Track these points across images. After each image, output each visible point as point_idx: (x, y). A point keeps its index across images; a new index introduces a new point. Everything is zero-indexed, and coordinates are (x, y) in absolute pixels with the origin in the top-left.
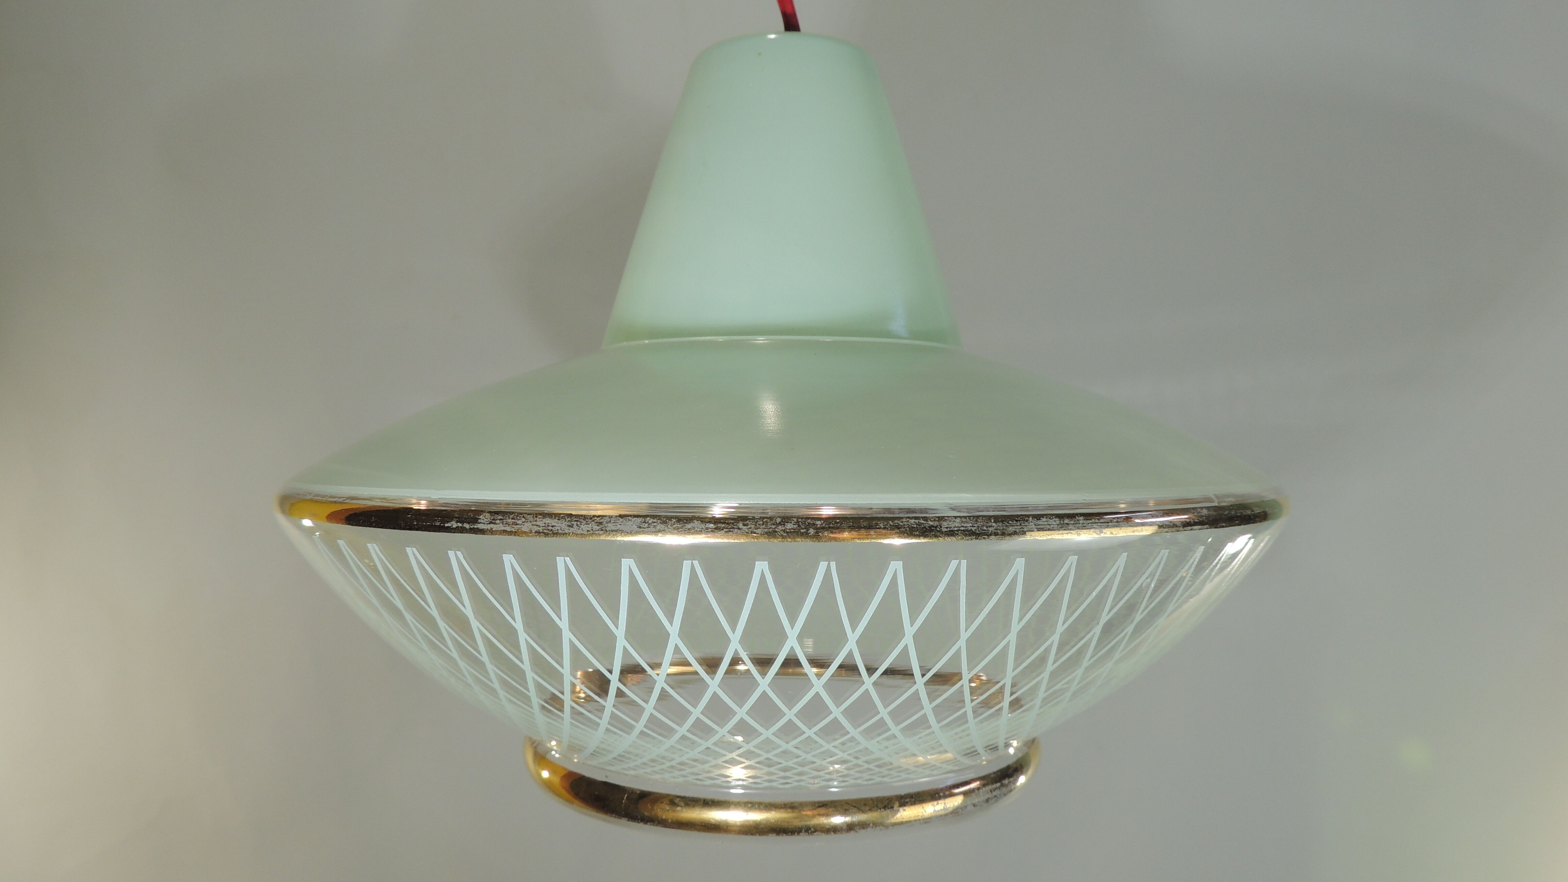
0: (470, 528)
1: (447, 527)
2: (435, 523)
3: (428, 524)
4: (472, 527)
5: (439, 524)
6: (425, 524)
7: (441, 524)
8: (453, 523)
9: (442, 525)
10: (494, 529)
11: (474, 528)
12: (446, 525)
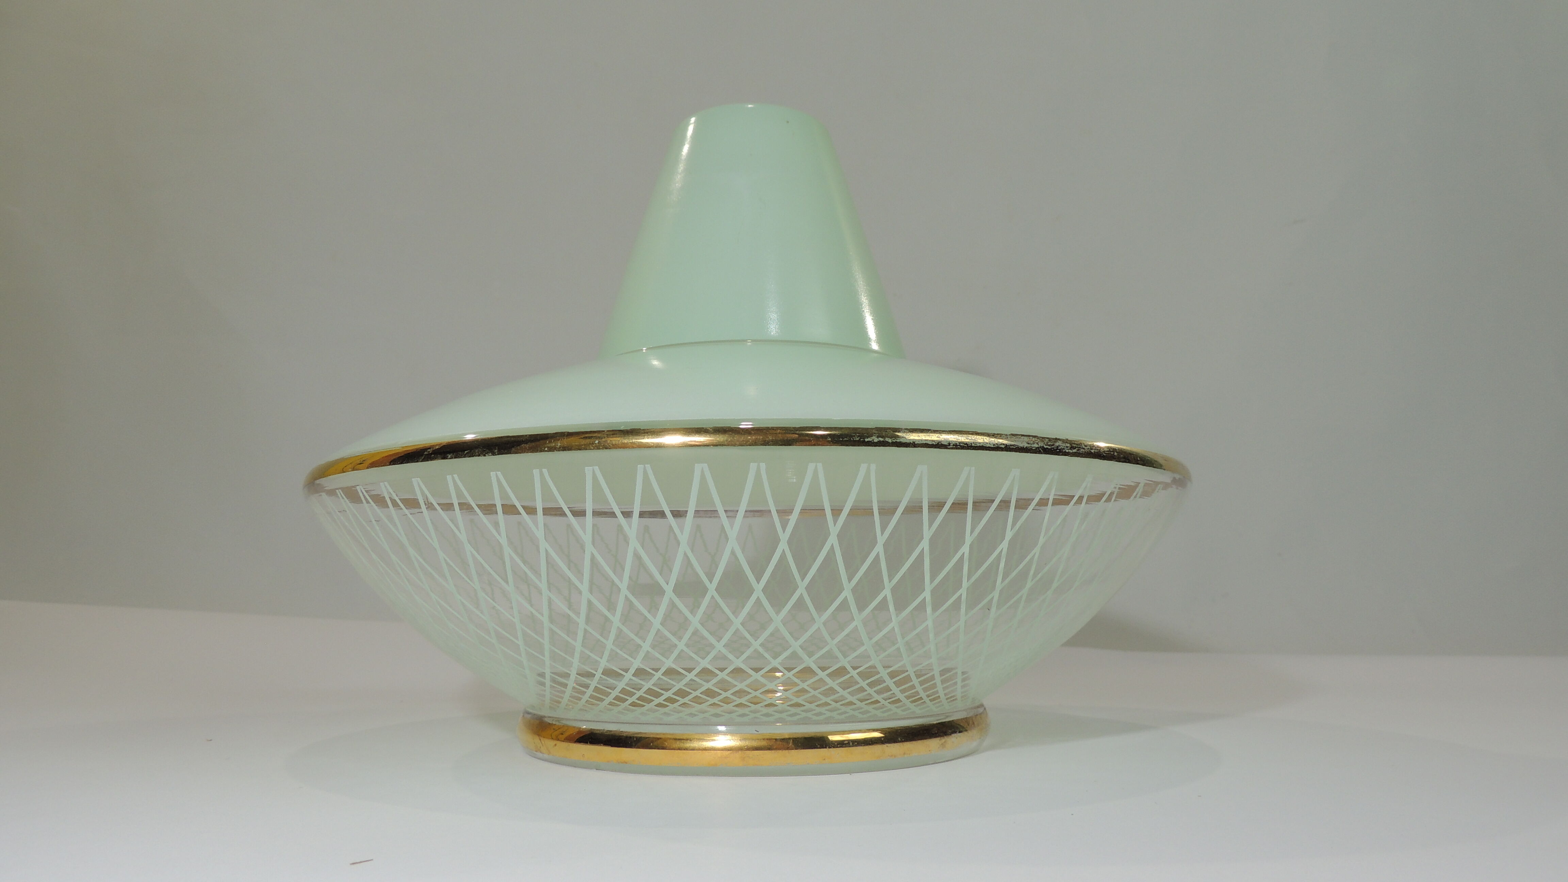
0: (893, 442)
1: (867, 441)
2: (853, 439)
3: (846, 439)
4: (894, 441)
5: (858, 439)
6: (841, 439)
7: (860, 439)
8: (874, 438)
9: (862, 440)
10: (916, 443)
11: (896, 442)
12: (866, 440)
